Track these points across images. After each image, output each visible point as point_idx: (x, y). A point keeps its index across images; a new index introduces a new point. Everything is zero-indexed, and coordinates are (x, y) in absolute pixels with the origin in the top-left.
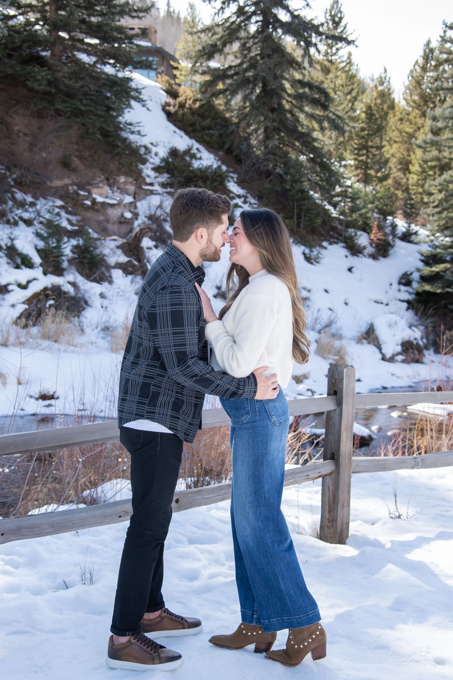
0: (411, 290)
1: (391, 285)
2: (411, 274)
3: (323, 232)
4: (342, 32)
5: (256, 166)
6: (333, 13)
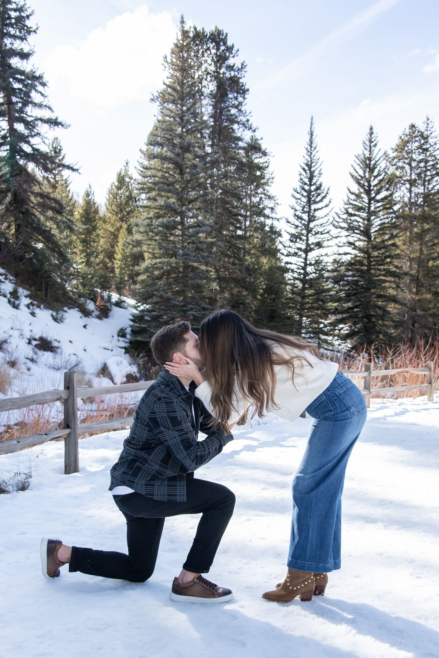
0: (126, 340)
1: (113, 337)
2: (126, 329)
3: (63, 301)
4: (62, 159)
5: (13, 253)
6: (54, 146)
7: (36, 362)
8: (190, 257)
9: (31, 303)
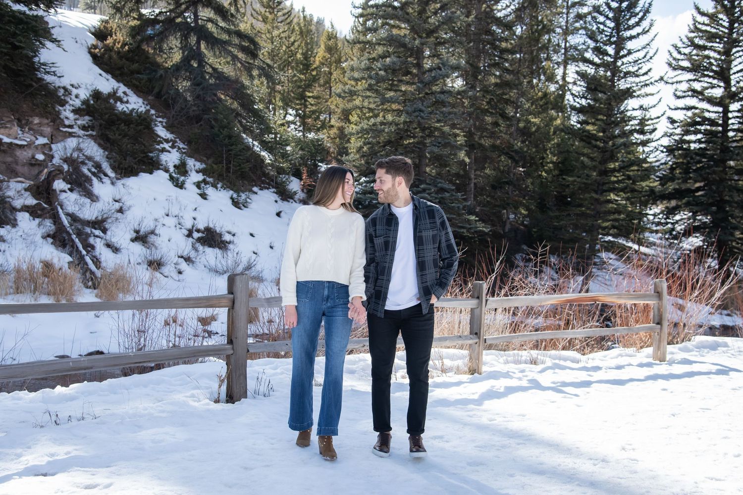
5: (185, 111)
7: (193, 262)
8: (422, 114)
9: (204, 181)
